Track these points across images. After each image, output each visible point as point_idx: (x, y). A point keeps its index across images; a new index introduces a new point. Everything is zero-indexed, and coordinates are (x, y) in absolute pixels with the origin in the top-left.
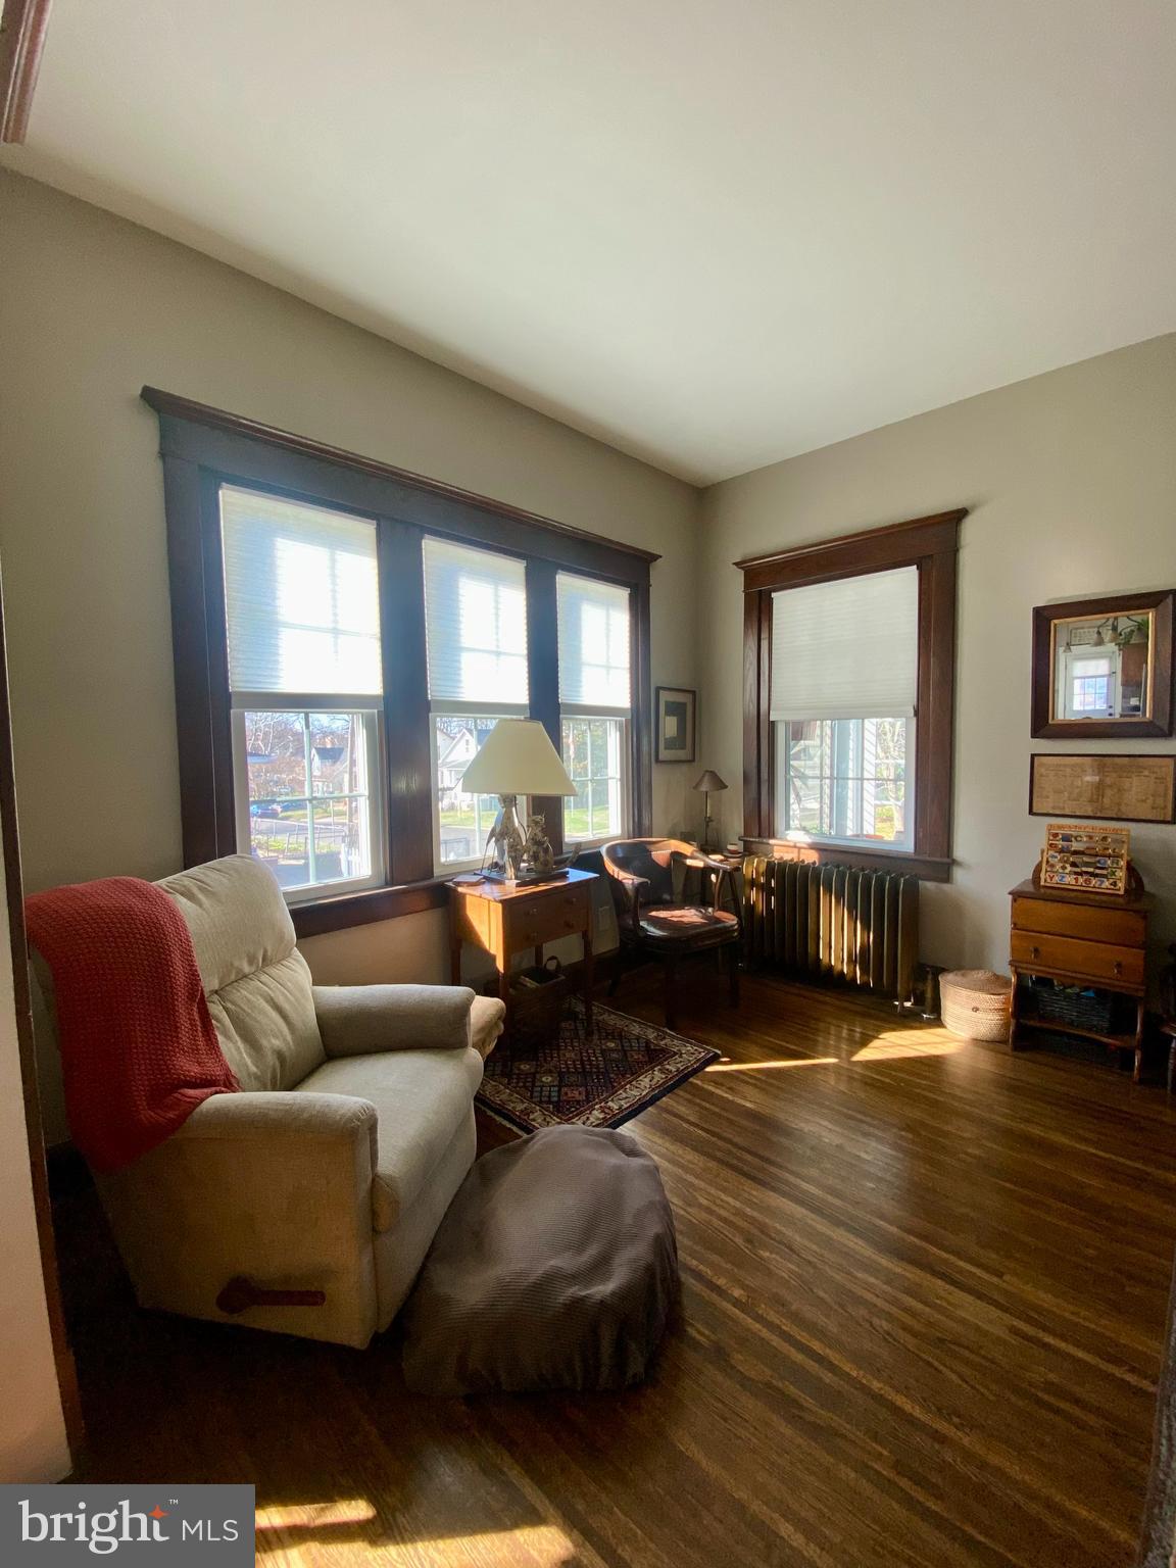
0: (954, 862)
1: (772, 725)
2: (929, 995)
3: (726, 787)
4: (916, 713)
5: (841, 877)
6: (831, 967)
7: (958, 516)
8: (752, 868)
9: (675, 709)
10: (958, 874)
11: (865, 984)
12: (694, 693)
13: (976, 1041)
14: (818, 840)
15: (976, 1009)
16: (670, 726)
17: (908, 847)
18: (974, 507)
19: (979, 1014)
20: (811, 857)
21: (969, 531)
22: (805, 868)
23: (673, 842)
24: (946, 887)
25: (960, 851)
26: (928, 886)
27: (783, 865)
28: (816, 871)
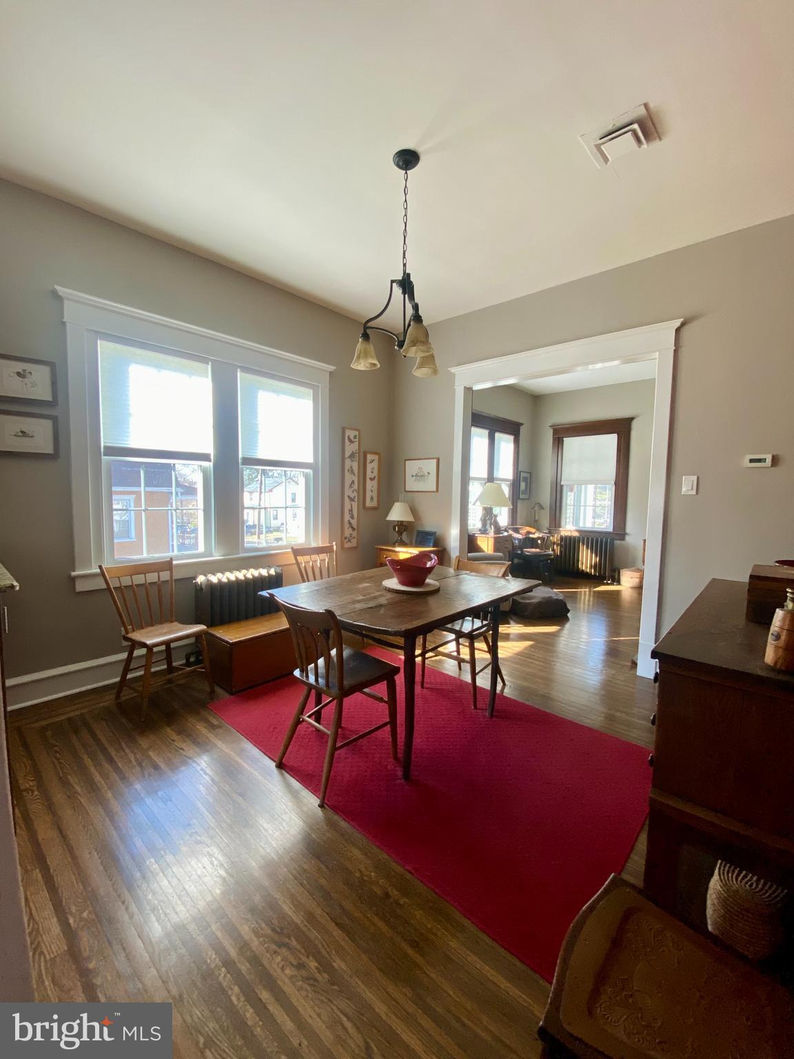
0: (626, 534)
1: (562, 486)
2: (616, 577)
3: (543, 509)
4: (615, 484)
5: (588, 539)
6: (583, 571)
7: (632, 419)
8: (555, 538)
9: (525, 479)
10: (627, 538)
11: (595, 575)
12: (530, 473)
13: (631, 588)
14: (577, 528)
15: (632, 578)
16: (523, 485)
17: (611, 530)
18: (637, 416)
19: (633, 579)
20: (576, 534)
21: (635, 424)
22: (575, 538)
23: (527, 528)
24: (623, 542)
25: (628, 530)
26: (617, 542)
27: (566, 537)
28: (579, 538)
